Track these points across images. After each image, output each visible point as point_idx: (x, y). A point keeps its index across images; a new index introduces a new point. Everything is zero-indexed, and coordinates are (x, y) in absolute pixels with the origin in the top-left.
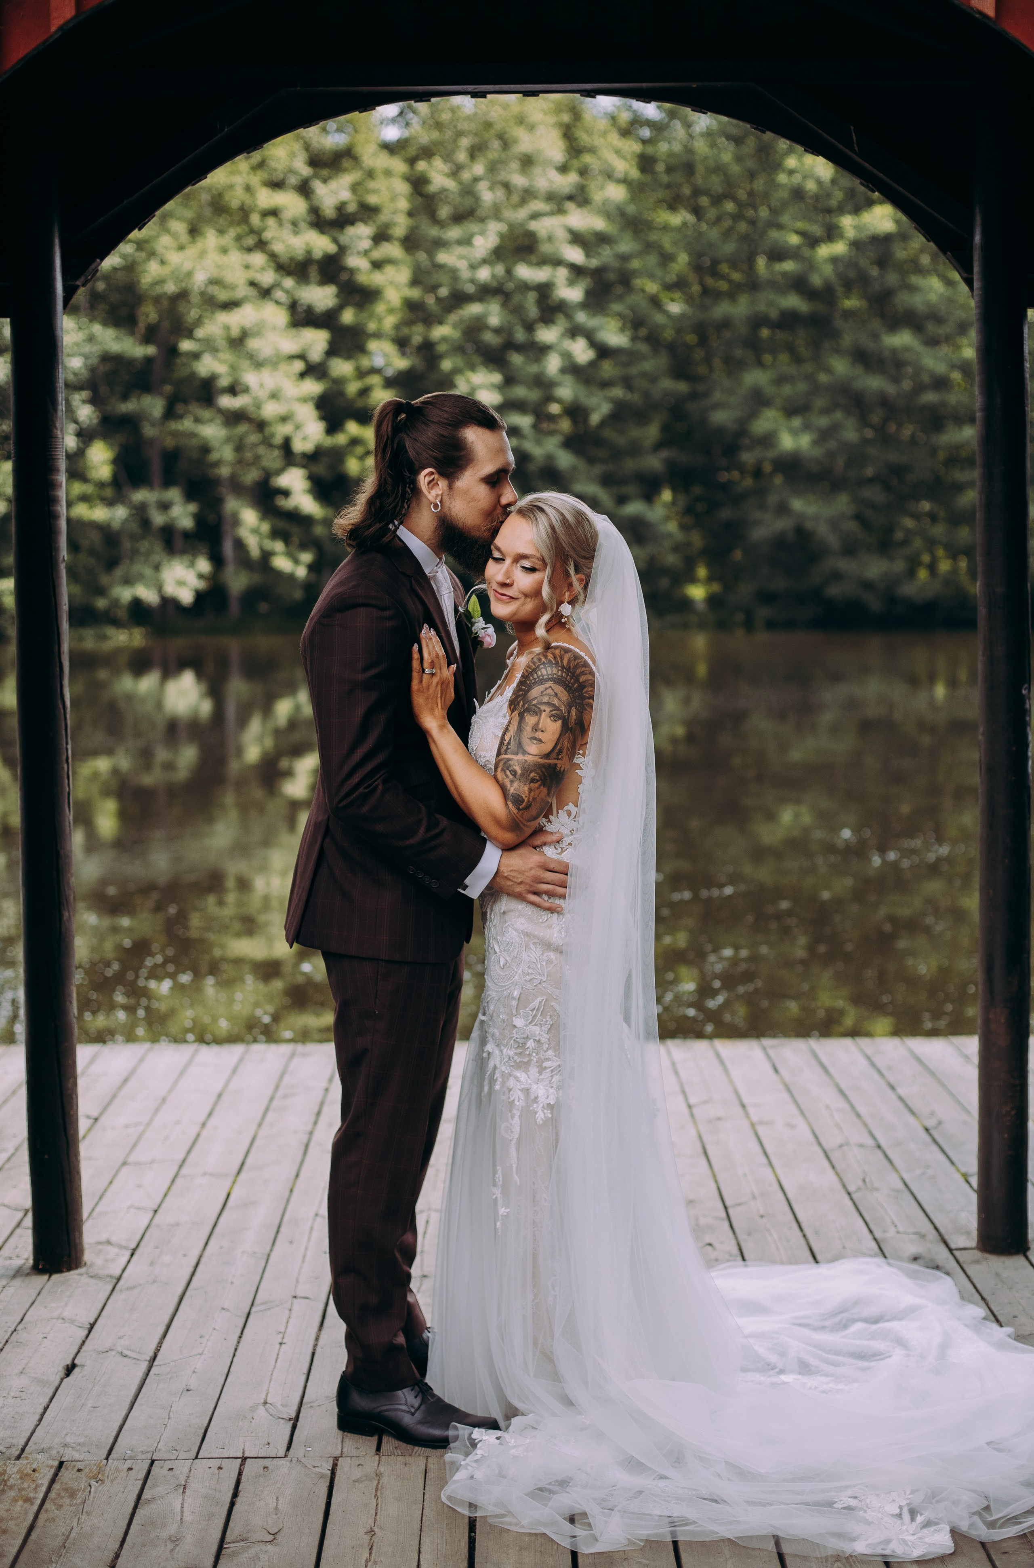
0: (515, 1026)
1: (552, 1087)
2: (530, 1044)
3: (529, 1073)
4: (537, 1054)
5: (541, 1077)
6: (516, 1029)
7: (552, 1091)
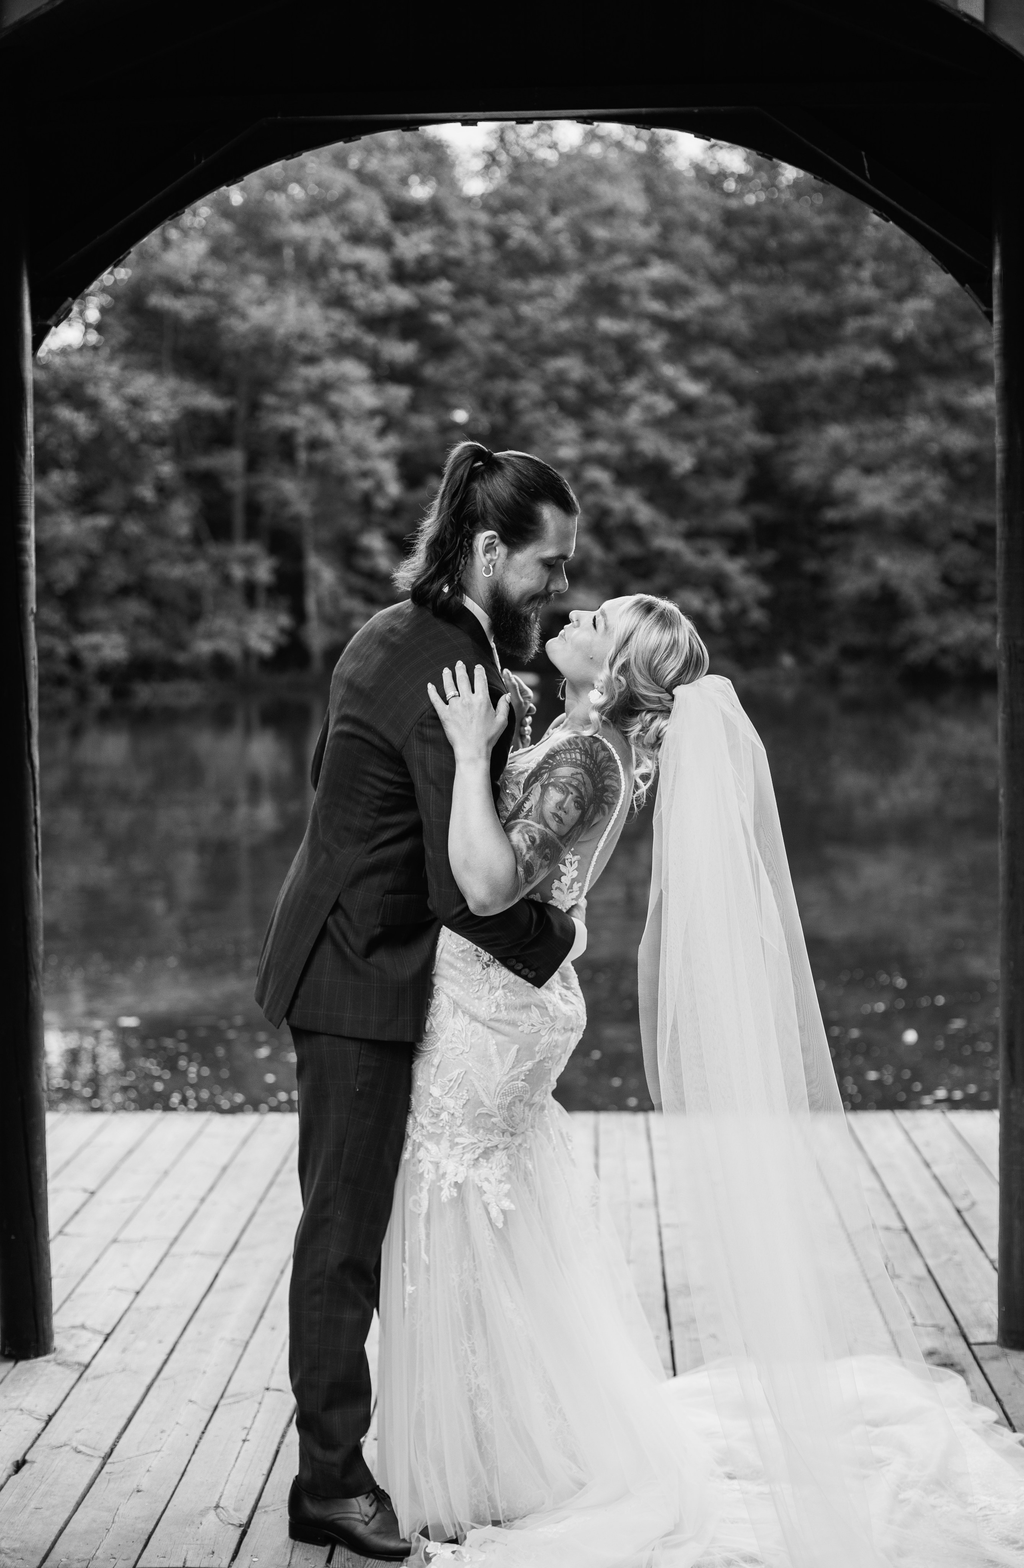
0: (431, 1094)
1: (463, 1165)
2: (444, 1116)
3: (440, 1146)
4: (450, 1128)
5: (452, 1153)
6: (432, 1098)
7: (462, 1169)
